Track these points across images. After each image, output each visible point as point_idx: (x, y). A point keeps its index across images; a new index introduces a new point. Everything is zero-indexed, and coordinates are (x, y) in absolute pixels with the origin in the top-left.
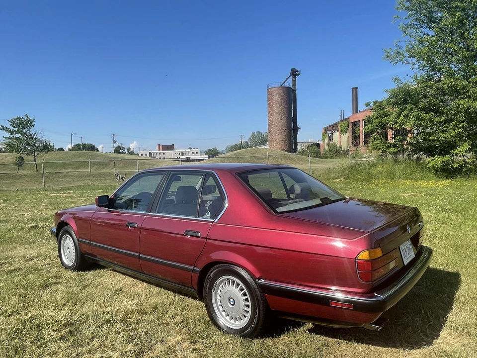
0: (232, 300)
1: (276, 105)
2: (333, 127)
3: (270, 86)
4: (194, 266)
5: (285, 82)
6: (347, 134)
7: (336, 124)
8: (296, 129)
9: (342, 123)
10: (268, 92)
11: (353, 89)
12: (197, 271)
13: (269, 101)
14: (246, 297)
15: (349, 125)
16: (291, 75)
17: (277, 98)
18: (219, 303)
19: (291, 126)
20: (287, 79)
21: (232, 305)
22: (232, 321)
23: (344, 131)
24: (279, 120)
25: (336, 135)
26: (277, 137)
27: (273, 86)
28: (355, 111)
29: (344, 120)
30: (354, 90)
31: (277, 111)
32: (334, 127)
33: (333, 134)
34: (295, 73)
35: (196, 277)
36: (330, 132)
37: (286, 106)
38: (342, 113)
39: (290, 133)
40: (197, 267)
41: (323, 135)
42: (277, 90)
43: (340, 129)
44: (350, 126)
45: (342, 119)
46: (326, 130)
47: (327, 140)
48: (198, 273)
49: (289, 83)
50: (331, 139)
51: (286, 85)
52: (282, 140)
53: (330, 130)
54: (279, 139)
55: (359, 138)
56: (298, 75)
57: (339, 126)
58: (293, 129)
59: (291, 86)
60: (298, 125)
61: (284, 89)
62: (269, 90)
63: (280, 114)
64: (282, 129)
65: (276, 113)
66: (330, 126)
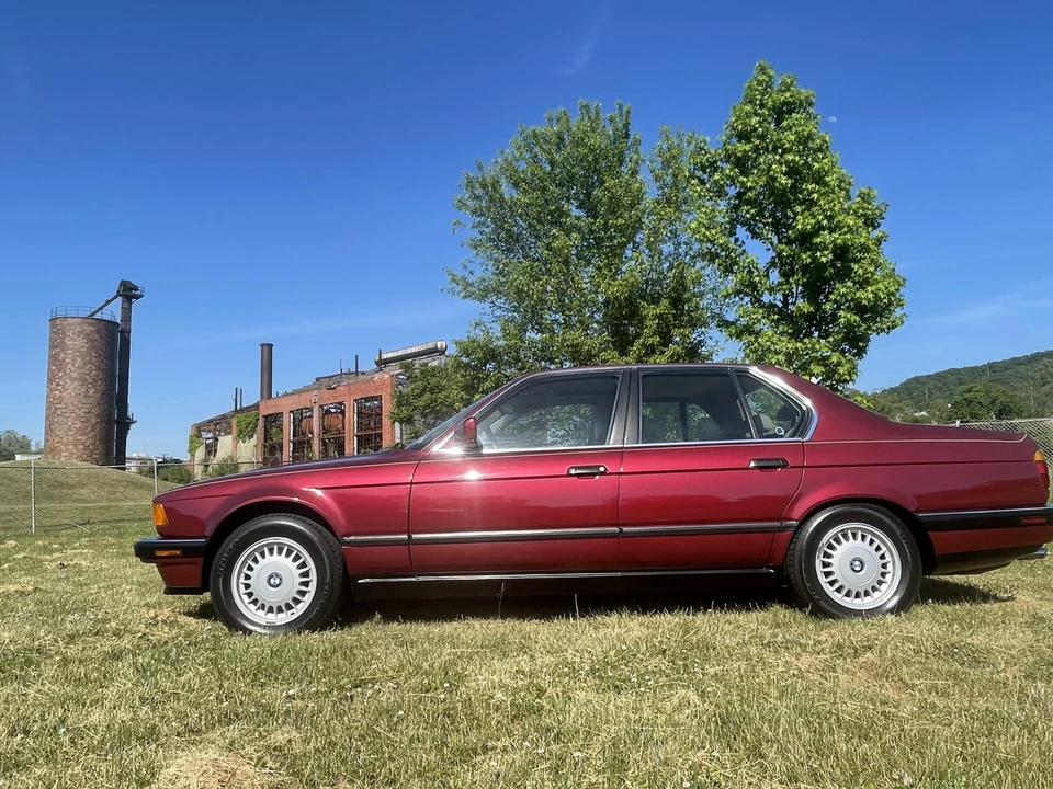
1: (74, 362)
2: (217, 424)
3: (61, 313)
5: (101, 309)
6: (254, 441)
7: (223, 417)
8: (124, 423)
9: (239, 417)
10: (53, 326)
11: (262, 345)
13: (52, 347)
15: (258, 420)
16: (118, 295)
17: (77, 342)
19: (110, 415)
20: (108, 302)
23: (243, 434)
24: (78, 395)
25: (226, 444)
26: (71, 439)
27: (69, 314)
28: (265, 393)
29: (243, 410)
30: (265, 347)
31: (75, 375)
32: (219, 424)
33: (217, 440)
34: (128, 292)
36: (210, 435)
37: (103, 366)
38: (238, 393)
39: (108, 432)
41: (191, 442)
42: (80, 324)
43: (235, 430)
44: (261, 423)
45: (238, 407)
46: (199, 429)
47: (200, 453)
49: (114, 312)
50: (211, 450)
51: (106, 315)
52: (86, 448)
53: (209, 431)
54: (75, 445)
55: (281, 450)
56: (137, 297)
57: (234, 421)
58: (117, 422)
59: (119, 321)
60: (130, 414)
61: (101, 326)
62: (58, 322)
63: (84, 381)
64: (88, 420)
65: (72, 380)
66: (211, 421)
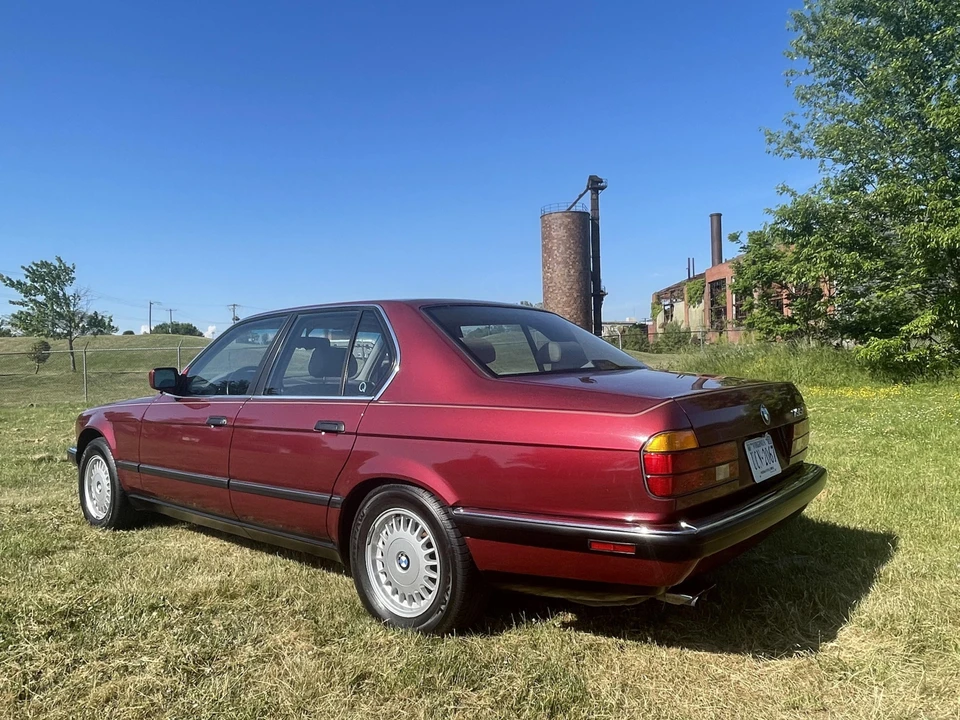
0: (404, 558)
1: (558, 248)
2: (672, 292)
3: (547, 211)
4: (333, 493)
5: (575, 203)
6: (702, 305)
7: (679, 286)
8: (599, 296)
9: (691, 284)
10: (543, 221)
11: (711, 216)
12: (336, 503)
13: (544, 239)
14: (431, 550)
15: (704, 287)
16: (588, 188)
17: (559, 233)
18: (380, 567)
19: (588, 289)
20: (581, 196)
21: (404, 569)
22: (405, 603)
23: (694, 300)
24: (563, 276)
25: (679, 308)
26: (560, 310)
27: (553, 210)
28: (716, 260)
29: (695, 278)
30: (715, 218)
31: (560, 259)
32: (674, 292)
33: (672, 306)
34: (596, 185)
35: (335, 514)
36: (668, 302)
37: (579, 250)
38: (690, 263)
39: (587, 303)
40: (338, 494)
41: (653, 308)
42: (560, 218)
43: (686, 296)
44: (707, 289)
45: (691, 276)
46: (659, 297)
47: (660, 318)
48: (339, 506)
49: (585, 204)
50: (668, 315)
51: (578, 208)
52: (571, 317)
53: (667, 298)
55: (726, 314)
56: (602, 188)
57: (685, 289)
58: (593, 295)
59: (589, 211)
60: (602, 288)
61: (575, 216)
62: (546, 218)
63: (566, 264)
64: (571, 294)
65: (558, 263)
66: (668, 289)
